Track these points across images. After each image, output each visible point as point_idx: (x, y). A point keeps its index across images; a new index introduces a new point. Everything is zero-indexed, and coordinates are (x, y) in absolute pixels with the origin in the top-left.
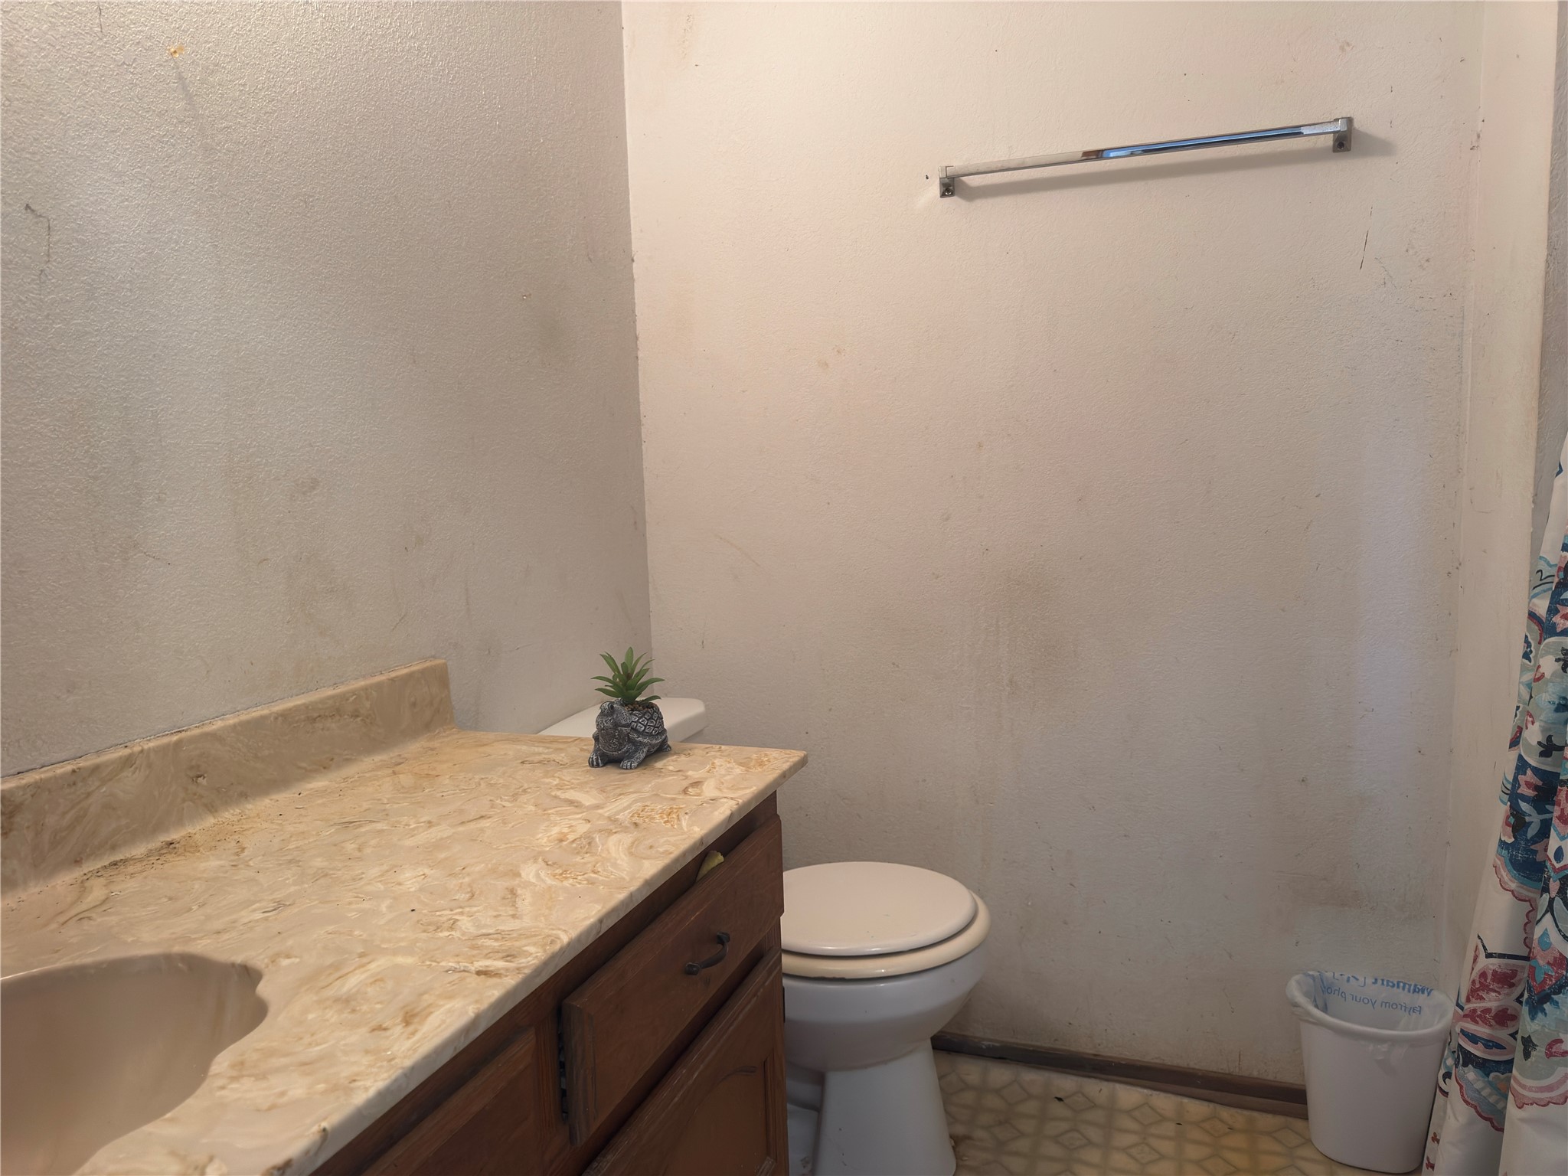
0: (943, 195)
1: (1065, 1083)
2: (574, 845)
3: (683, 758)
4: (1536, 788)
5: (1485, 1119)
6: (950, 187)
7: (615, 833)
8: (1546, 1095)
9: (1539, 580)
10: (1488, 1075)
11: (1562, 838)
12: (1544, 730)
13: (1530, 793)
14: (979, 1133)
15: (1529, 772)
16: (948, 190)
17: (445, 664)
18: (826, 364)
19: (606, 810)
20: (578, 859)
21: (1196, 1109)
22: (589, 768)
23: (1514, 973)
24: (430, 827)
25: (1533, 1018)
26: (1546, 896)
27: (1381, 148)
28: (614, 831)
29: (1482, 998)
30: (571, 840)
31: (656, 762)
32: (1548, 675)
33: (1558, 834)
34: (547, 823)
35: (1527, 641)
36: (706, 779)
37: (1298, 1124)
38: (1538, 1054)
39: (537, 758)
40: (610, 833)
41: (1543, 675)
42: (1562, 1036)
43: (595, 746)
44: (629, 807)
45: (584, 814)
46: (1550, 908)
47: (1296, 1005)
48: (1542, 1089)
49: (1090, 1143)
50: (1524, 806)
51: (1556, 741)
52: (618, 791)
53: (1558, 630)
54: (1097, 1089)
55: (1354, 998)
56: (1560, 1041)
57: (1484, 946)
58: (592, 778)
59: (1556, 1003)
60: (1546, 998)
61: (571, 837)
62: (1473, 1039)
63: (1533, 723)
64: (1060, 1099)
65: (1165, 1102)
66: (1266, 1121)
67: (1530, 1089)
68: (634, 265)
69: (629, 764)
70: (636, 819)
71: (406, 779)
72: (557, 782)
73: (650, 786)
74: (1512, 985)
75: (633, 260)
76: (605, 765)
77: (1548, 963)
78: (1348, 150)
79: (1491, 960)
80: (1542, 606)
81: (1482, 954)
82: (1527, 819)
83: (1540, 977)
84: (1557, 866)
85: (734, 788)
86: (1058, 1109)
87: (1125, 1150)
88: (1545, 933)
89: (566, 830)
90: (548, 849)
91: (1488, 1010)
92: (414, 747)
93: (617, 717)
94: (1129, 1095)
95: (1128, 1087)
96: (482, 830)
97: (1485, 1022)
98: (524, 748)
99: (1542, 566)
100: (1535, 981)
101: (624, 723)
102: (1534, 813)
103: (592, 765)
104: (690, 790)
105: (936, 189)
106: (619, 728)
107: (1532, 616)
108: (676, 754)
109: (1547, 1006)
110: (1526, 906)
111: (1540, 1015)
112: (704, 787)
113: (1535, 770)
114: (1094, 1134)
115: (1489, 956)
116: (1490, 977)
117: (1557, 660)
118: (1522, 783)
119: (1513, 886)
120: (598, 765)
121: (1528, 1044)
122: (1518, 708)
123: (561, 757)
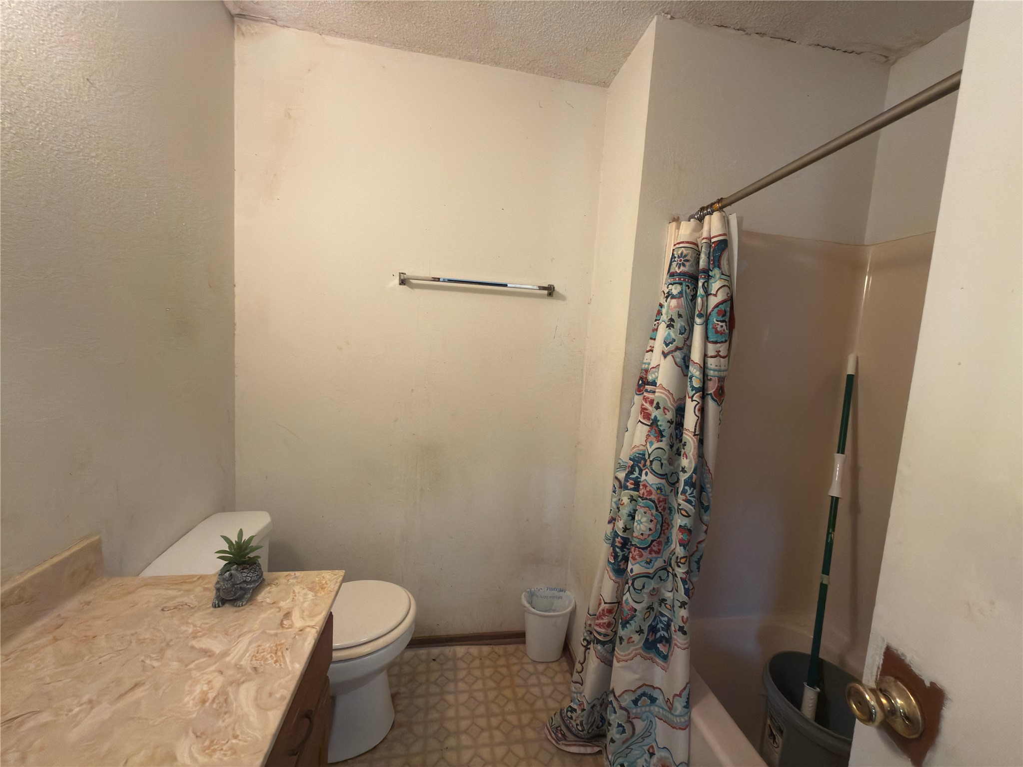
0: (400, 284)
1: (435, 651)
2: (215, 706)
3: (274, 589)
4: (622, 543)
5: (603, 662)
6: (403, 282)
7: (243, 682)
8: (626, 658)
9: (619, 466)
10: (604, 646)
11: (633, 565)
12: (624, 523)
13: (620, 545)
14: (403, 690)
15: (619, 538)
16: (403, 283)
17: (100, 539)
18: (341, 348)
19: (232, 655)
20: (220, 724)
21: (486, 649)
22: (212, 609)
23: (613, 609)
24: (92, 708)
25: (623, 630)
26: (627, 585)
27: (562, 298)
28: (241, 681)
29: (603, 619)
30: (211, 699)
31: (257, 595)
32: (625, 504)
33: (631, 563)
34: (190, 682)
35: (614, 486)
36: (293, 608)
37: (521, 646)
38: (624, 643)
39: (171, 604)
40: (239, 684)
41: (624, 503)
42: (632, 636)
43: (216, 593)
44: (246, 651)
45: (217, 664)
46: (629, 590)
47: (525, 607)
48: (625, 656)
49: (449, 680)
50: (618, 550)
51: (628, 527)
52: (237, 633)
53: (629, 488)
54: (448, 650)
55: (541, 597)
56: (632, 638)
57: (604, 600)
58: (216, 620)
59: (631, 624)
60: (628, 622)
61: (211, 695)
62: (599, 634)
63: (621, 520)
64: (434, 660)
65: (474, 650)
66: (511, 648)
67: (622, 656)
68: (236, 289)
69: (241, 603)
70: (256, 663)
71: (66, 646)
72: (191, 630)
73: (258, 622)
74: (612, 613)
75: (235, 286)
76: (223, 604)
77: (628, 610)
78: (552, 296)
79: (606, 605)
80: (622, 475)
81: (603, 603)
82: (618, 554)
83: (625, 614)
84: (631, 575)
85: (312, 616)
86: (434, 665)
87: (463, 680)
88: (627, 599)
89: (205, 688)
90: (194, 715)
91: (605, 623)
92: (70, 606)
93: (234, 580)
94: (460, 650)
95: (461, 646)
96: (138, 702)
97: (604, 628)
98: (162, 592)
99: (620, 461)
100: (623, 615)
101: (238, 582)
102: (620, 552)
103: (215, 606)
104: (285, 622)
105: (397, 281)
106: (236, 586)
107: (616, 478)
108: (269, 584)
109: (628, 625)
110: (617, 585)
111: (625, 629)
112: (293, 617)
113: (621, 537)
114: (449, 674)
115: (605, 603)
116: (605, 610)
117: (629, 499)
118: (617, 541)
119: (614, 578)
120: (219, 606)
121: (621, 639)
122: (611, 510)
123: (190, 599)
